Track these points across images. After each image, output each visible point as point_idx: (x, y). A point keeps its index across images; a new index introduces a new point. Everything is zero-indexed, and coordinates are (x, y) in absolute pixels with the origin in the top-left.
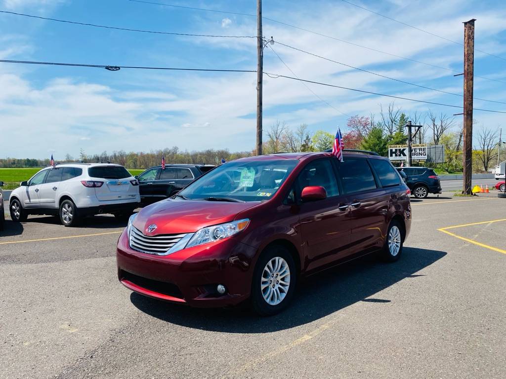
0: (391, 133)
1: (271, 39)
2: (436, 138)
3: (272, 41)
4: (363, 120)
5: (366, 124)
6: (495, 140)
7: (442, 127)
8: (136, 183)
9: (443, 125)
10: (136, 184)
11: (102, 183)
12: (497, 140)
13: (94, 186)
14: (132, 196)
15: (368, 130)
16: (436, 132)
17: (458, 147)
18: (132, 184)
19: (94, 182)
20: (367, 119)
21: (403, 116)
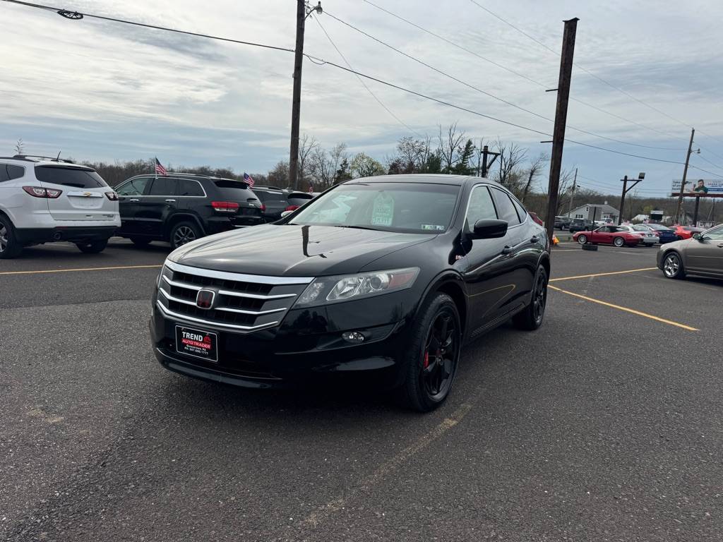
0: (450, 164)
1: (317, 5)
2: (502, 174)
3: (319, 9)
4: (417, 144)
5: (420, 151)
6: (569, 182)
7: (511, 160)
8: (114, 196)
9: (513, 158)
10: (115, 199)
11: (61, 192)
12: (570, 183)
13: (46, 196)
14: (109, 216)
15: (421, 159)
16: (503, 167)
17: (527, 187)
18: (109, 197)
19: (46, 189)
20: (423, 143)
21: (469, 143)
